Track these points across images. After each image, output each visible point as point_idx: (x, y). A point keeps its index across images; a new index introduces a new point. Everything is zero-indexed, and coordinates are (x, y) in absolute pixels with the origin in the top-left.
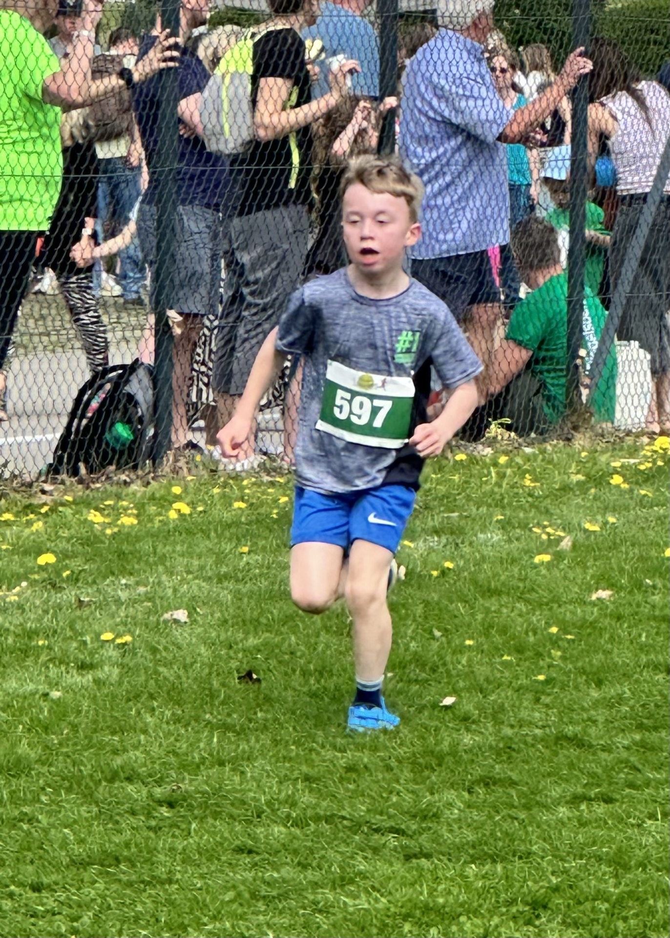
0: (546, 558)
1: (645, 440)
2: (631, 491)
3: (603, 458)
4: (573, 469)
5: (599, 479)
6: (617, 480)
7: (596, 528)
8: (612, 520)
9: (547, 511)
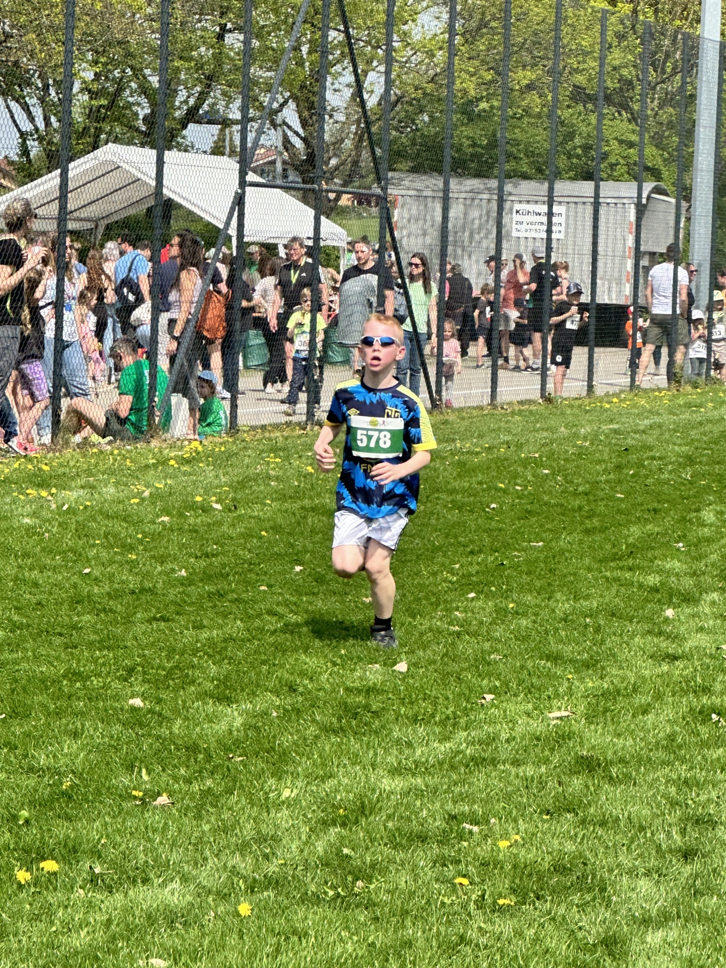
0: (137, 501)
1: (186, 443)
2: (179, 468)
3: (166, 452)
4: (150, 456)
5: (164, 462)
6: (172, 462)
7: (161, 486)
8: (169, 482)
9: (137, 477)
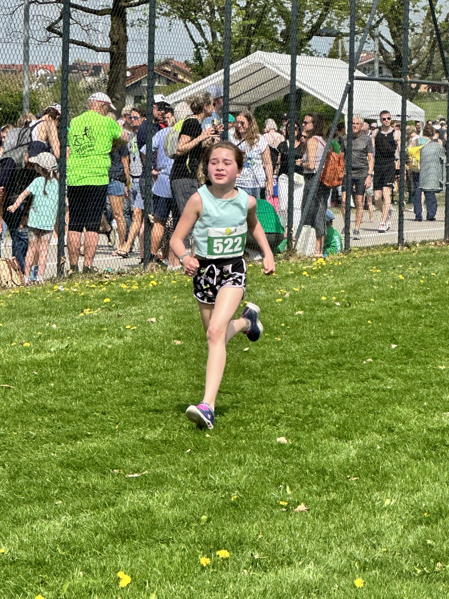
0: (280, 300)
1: (315, 259)
2: (310, 277)
3: (300, 266)
4: (289, 269)
5: (300, 273)
6: (305, 273)
7: (297, 290)
8: (303, 287)
9: (281, 284)
